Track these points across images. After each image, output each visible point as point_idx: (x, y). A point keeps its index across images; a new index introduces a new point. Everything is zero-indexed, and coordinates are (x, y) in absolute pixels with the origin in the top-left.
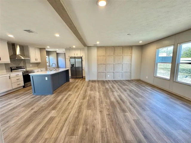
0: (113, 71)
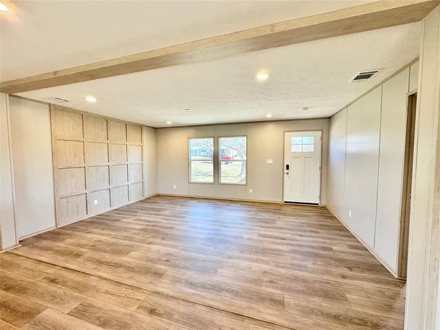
0: (107, 186)
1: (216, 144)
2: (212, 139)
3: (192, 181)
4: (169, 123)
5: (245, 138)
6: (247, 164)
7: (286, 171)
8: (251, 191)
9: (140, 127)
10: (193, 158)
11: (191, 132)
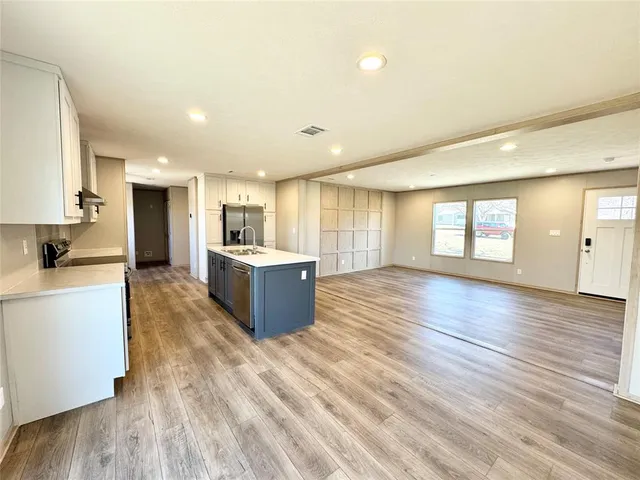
1: (470, 209)
2: (465, 203)
3: (436, 253)
4: (412, 187)
5: (515, 200)
6: (515, 235)
7: (584, 247)
8: (519, 271)
9: (381, 193)
10: (437, 227)
11: (438, 194)
